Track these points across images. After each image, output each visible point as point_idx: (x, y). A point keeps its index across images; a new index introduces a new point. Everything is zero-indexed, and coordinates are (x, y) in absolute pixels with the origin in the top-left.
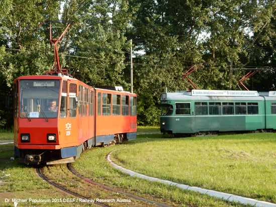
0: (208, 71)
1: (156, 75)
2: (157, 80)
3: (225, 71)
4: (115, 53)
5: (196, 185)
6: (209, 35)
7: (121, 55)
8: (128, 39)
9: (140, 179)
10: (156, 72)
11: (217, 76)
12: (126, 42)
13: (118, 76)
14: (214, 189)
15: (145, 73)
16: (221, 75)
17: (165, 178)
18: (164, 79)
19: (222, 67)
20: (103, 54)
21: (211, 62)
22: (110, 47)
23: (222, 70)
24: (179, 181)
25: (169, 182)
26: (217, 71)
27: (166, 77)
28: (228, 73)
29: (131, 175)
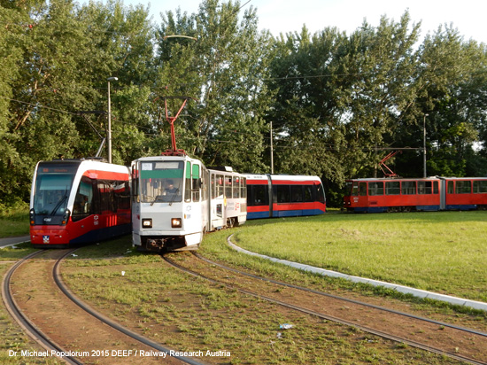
0: (352, 152)
1: (298, 158)
2: (299, 162)
3: (369, 151)
4: (254, 136)
5: (285, 258)
6: (352, 115)
7: (259, 138)
8: (268, 122)
9: (243, 254)
10: (297, 154)
11: (360, 156)
12: (265, 124)
13: (257, 158)
14: (297, 261)
15: (287, 155)
16: (365, 156)
17: (263, 254)
18: (305, 160)
19: (365, 147)
20: (242, 137)
21: (354, 143)
22: (248, 130)
23: (366, 151)
24: (273, 256)
25: (265, 256)
26: (361, 152)
27: (308, 158)
28: (373, 153)
29: (239, 251)
